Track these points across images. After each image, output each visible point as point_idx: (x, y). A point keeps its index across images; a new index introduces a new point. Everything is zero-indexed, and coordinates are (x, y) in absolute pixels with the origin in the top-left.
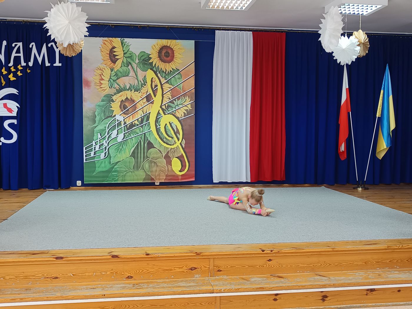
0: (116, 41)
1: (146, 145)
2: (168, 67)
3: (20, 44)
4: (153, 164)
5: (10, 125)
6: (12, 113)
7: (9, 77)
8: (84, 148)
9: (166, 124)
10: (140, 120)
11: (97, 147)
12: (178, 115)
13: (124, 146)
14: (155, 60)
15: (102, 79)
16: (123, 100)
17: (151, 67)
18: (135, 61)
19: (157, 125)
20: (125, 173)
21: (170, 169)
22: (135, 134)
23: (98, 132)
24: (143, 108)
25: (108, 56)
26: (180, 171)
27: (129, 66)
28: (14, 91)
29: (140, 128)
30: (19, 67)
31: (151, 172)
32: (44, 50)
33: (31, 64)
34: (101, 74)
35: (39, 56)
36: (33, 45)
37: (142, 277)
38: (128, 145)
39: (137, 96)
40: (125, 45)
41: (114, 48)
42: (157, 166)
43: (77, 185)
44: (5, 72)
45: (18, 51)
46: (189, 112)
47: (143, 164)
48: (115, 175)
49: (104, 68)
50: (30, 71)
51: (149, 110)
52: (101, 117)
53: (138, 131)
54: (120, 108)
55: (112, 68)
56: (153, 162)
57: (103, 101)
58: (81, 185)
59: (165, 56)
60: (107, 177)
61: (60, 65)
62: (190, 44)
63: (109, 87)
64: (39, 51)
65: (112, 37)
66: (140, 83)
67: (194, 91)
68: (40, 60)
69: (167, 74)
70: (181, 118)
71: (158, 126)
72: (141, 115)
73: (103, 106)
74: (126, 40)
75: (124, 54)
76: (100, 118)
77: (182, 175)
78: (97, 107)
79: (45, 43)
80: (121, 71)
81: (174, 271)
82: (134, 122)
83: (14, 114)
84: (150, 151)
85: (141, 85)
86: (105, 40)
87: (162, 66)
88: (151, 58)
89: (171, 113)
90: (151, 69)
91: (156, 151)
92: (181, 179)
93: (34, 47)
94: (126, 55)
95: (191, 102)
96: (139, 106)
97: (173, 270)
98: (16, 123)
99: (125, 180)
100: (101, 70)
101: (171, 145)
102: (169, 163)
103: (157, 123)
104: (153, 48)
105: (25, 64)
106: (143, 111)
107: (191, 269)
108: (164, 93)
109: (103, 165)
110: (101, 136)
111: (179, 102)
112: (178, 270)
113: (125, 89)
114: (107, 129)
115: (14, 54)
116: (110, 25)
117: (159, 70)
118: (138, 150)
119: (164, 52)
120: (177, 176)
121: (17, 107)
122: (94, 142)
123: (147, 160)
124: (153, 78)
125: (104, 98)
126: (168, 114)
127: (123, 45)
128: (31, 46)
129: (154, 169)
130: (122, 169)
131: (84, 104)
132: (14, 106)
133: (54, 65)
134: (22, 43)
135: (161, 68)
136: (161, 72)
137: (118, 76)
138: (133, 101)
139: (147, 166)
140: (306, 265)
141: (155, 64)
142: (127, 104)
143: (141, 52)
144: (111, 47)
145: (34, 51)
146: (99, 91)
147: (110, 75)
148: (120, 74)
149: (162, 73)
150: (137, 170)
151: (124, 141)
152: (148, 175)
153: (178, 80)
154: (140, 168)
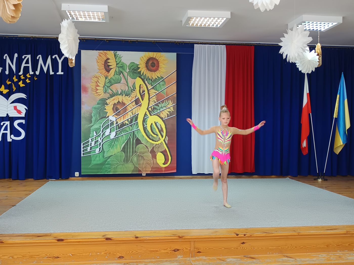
0: (110, 54)
1: (134, 141)
2: (154, 75)
3: (29, 56)
4: (140, 158)
5: (19, 125)
6: (21, 114)
7: (19, 83)
8: (82, 144)
9: (152, 124)
10: (130, 120)
11: (93, 143)
12: (162, 116)
13: (116, 142)
14: (143, 69)
15: (98, 86)
16: (115, 103)
17: (140, 75)
18: (125, 70)
19: (144, 124)
20: (116, 166)
21: (155, 162)
22: (126, 132)
23: (94, 130)
24: (132, 110)
25: (103, 66)
26: (164, 164)
27: (121, 75)
28: (23, 96)
29: (130, 127)
30: (28, 76)
31: (139, 164)
32: (49, 61)
33: (37, 73)
34: (97, 81)
35: (45, 66)
36: (40, 57)
37: (132, 257)
38: (119, 141)
39: (127, 100)
40: (117, 57)
41: (108, 59)
42: (144, 159)
43: (75, 176)
44: (15, 80)
45: (27, 62)
46: (171, 113)
47: (132, 158)
48: (108, 167)
49: (99, 76)
50: (37, 79)
51: (137, 112)
52: (96, 117)
53: (128, 129)
54: (113, 110)
55: (106, 76)
56: (140, 156)
57: (98, 104)
58: (78, 176)
59: (151, 66)
60: (101, 169)
61: (62, 73)
62: (173, 56)
63: (104, 92)
64: (45, 62)
65: (107, 50)
66: (130, 89)
67: (175, 95)
68: (45, 69)
69: (152, 81)
70: (165, 118)
72: (131, 116)
73: (98, 108)
74: (119, 53)
75: (117, 64)
76: (96, 119)
77: (165, 168)
78: (93, 109)
79: (50, 56)
80: (114, 78)
81: (160, 252)
82: (124, 122)
83: (23, 115)
84: (138, 146)
85: (131, 90)
86: (100, 53)
87: (149, 74)
88: (139, 68)
89: (156, 114)
90: (139, 77)
91: (143, 146)
92: (165, 171)
93: (41, 58)
94: (118, 66)
95: (173, 105)
96: (129, 109)
97: (158, 251)
98: (24, 123)
99: (116, 172)
100: (97, 78)
101: (156, 141)
102: (154, 156)
104: (141, 60)
105: (33, 73)
106: (132, 113)
107: (175, 251)
108: (150, 98)
109: (98, 159)
110: (96, 133)
111: (163, 105)
112: (163, 251)
113: (117, 94)
114: (101, 128)
115: (23, 65)
116: (105, 40)
117: (146, 78)
118: (128, 145)
119: (150, 62)
120: (161, 168)
121: (25, 109)
122: (90, 139)
123: (135, 155)
124: (141, 84)
125: (100, 102)
126: (154, 115)
127: (116, 57)
128: (38, 58)
129: (142, 162)
130: (114, 162)
131: (82, 106)
132: (22, 108)
133: (57, 73)
134: (30, 55)
135: (148, 76)
136: (148, 79)
137: (111, 83)
138: (124, 104)
139: (135, 159)
140: (275, 248)
141: (143, 73)
142: (118, 107)
143: (131, 63)
144: (105, 59)
145: (41, 62)
146: (95, 96)
147: (104, 82)
148: (113, 81)
149: (148, 81)
150: (127, 163)
151: (116, 138)
152: (137, 167)
153: (162, 86)
154: (129, 161)
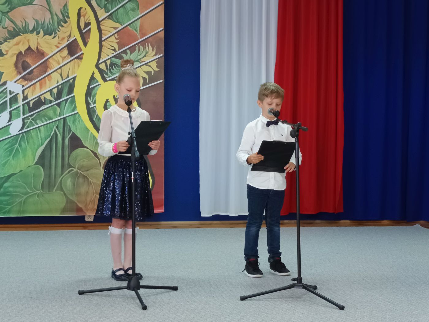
1: (67, 141)
4: (81, 180)
9: (107, 101)
10: (55, 91)
13: (23, 143)
16: (20, 53)
19: (90, 101)
20: (24, 198)
22: (46, 119)
24: (60, 68)
29: (56, 108)
31: (78, 195)
38: (31, 141)
39: (49, 45)
42: (89, 183)
46: (152, 77)
47: (61, 180)
48: (5, 201)
51: (73, 72)
53: (50, 113)
54: (16, 68)
56: (81, 177)
66: (55, 18)
67: (162, 34)
71: (92, 103)
72: (58, 82)
82: (43, 96)
84: (75, 153)
85: (58, 22)
91: (87, 153)
95: (157, 57)
96: (54, 65)
99: (24, 212)
103: (89, 99)
106: (61, 75)
108: (103, 39)
111: (133, 57)
113: (25, 31)
118: (51, 151)
123: (69, 172)
126: (112, 80)
129: (83, 189)
130: (19, 190)
137: (11, 4)
138: (41, 54)
139: (69, 183)
142: (29, 60)
148: (15, 1)
150: (49, 191)
151: (23, 133)
152: (72, 202)
153: (131, 13)
154: (55, 186)
